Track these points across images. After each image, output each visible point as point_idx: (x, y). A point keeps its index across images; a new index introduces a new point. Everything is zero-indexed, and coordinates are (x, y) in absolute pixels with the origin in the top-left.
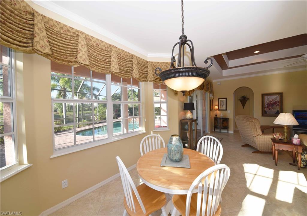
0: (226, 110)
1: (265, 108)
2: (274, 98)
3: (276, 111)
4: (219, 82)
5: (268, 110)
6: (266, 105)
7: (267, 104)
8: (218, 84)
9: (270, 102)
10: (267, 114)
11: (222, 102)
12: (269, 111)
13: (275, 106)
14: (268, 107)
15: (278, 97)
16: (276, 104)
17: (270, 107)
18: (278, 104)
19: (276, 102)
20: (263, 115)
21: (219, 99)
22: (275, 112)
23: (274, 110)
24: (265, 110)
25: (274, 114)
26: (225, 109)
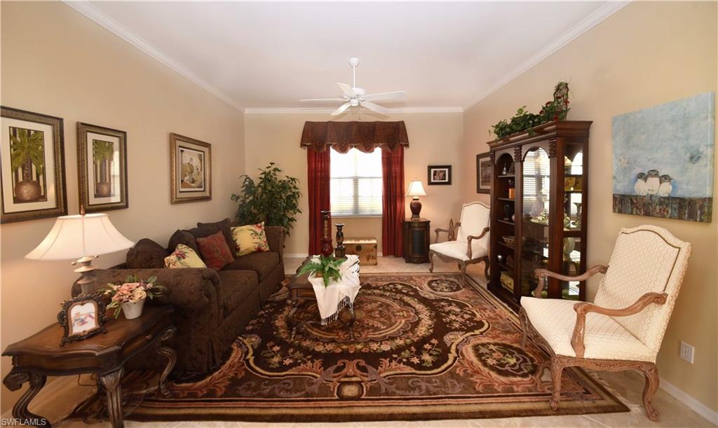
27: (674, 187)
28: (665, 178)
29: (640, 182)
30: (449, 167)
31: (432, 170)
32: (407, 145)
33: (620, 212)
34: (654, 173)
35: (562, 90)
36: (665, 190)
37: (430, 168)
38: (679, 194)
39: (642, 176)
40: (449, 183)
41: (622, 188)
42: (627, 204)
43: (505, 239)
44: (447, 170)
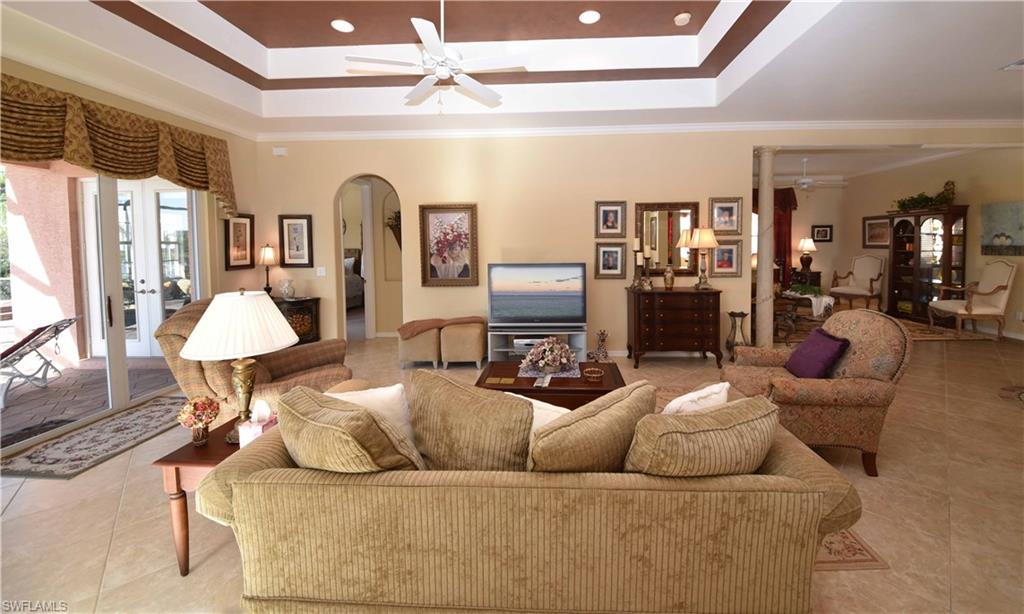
0: (311, 264)
1: (431, 255)
2: (456, 222)
3: (462, 265)
4: (279, 145)
5: (440, 260)
6: (433, 248)
7: (437, 243)
8: (277, 151)
9: (446, 234)
10: (437, 276)
11: (295, 230)
12: (443, 266)
13: (459, 248)
14: (440, 252)
15: (464, 217)
16: (460, 241)
17: (446, 254)
18: (465, 244)
19: (460, 235)
20: (425, 282)
21: (282, 218)
22: (460, 270)
23: (457, 264)
24: (432, 263)
25: (456, 276)
26: (306, 261)
27: (1013, 241)
28: (1008, 237)
29: (996, 239)
30: (831, 227)
31: (816, 230)
32: (795, 209)
33: (986, 254)
34: (1003, 235)
35: (950, 185)
36: (1008, 242)
37: (814, 227)
38: (1014, 244)
39: (997, 236)
40: (830, 240)
41: (986, 242)
42: (988, 250)
43: (903, 278)
44: (828, 229)
